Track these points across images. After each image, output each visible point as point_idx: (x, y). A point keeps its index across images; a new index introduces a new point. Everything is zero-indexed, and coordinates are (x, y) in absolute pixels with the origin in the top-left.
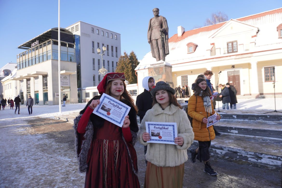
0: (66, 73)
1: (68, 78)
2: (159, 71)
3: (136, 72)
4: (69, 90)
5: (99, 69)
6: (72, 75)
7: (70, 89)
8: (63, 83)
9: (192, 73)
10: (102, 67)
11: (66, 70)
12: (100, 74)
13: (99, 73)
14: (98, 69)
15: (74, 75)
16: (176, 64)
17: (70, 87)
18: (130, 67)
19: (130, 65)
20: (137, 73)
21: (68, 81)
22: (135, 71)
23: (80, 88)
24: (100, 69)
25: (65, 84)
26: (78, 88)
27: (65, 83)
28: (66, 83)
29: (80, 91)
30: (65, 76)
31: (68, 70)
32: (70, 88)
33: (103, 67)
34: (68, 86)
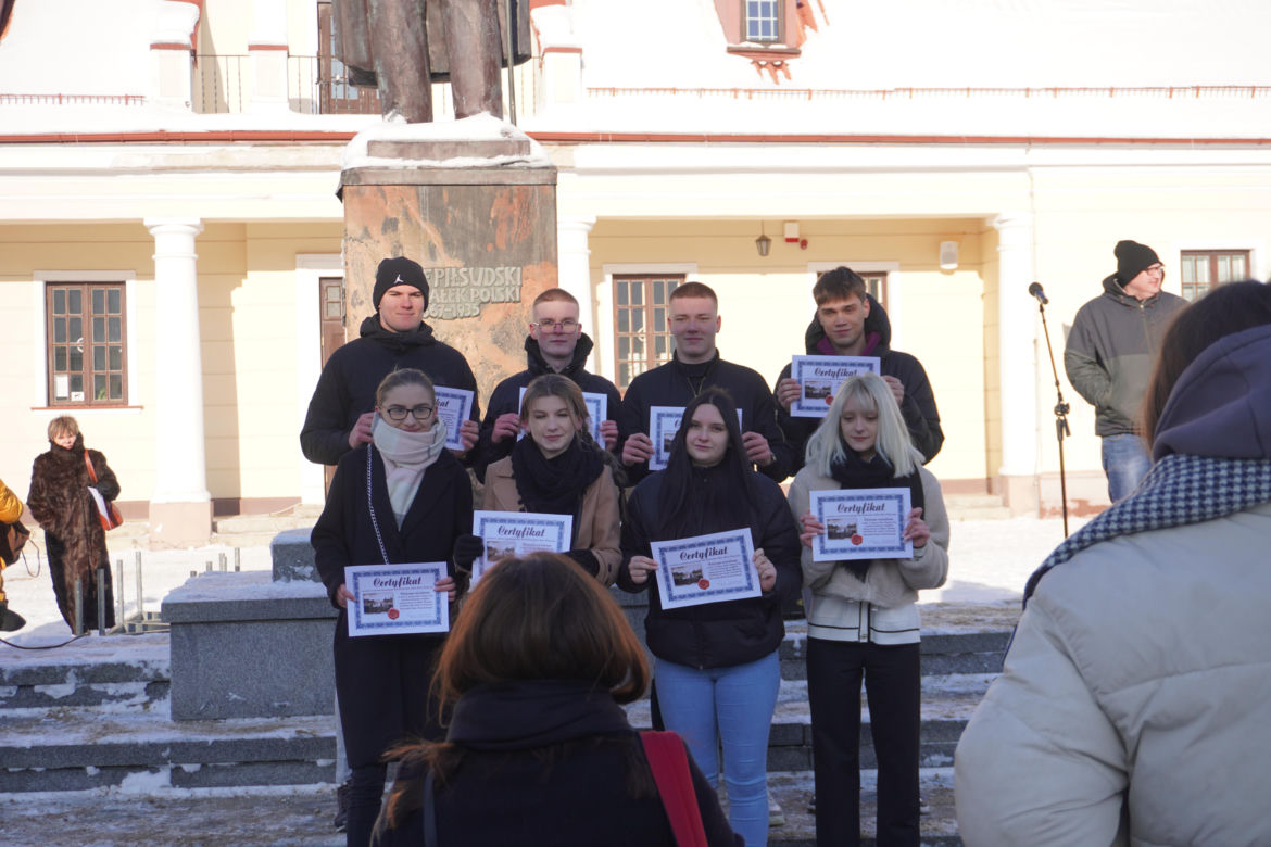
2: (484, 219)
9: (764, 253)
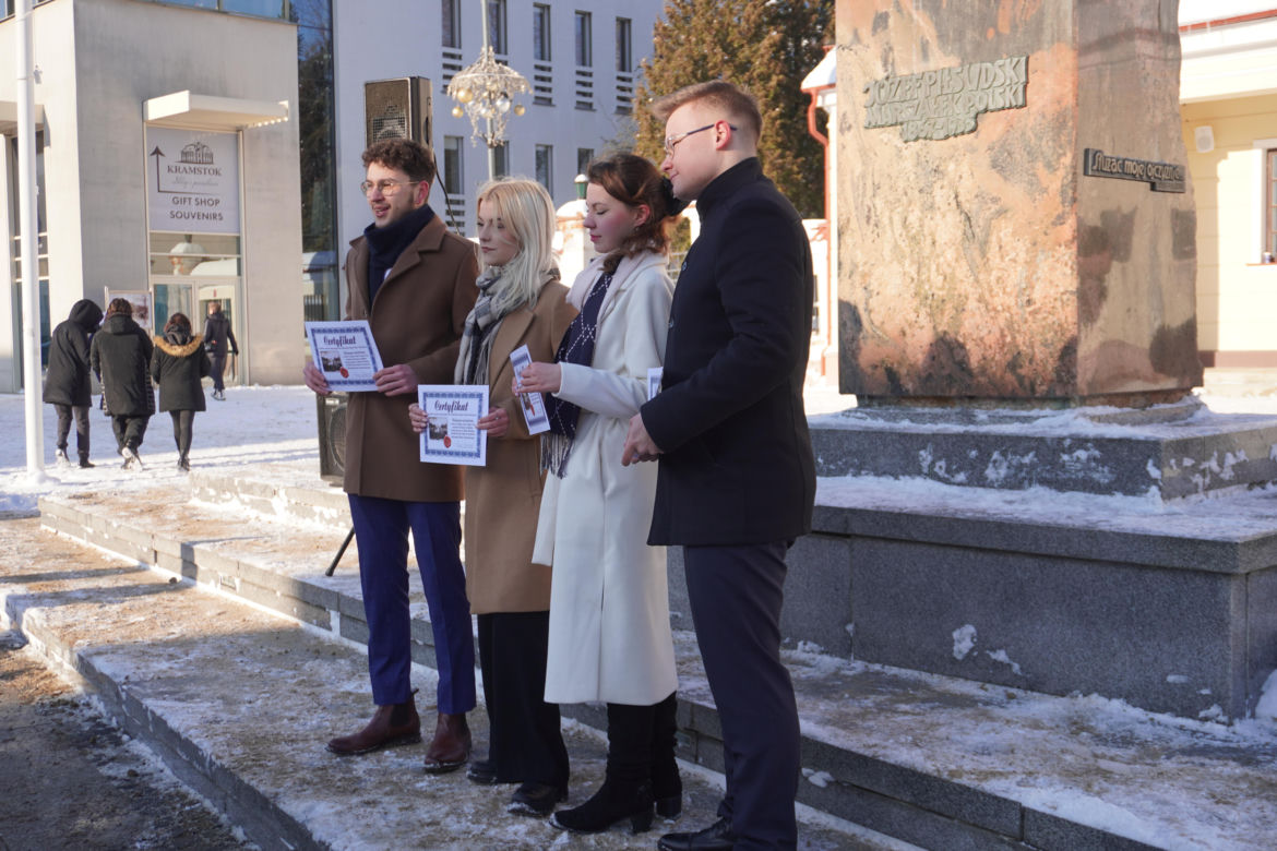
0: (192, 112)
1: (222, 159)
3: (819, 102)
4: (227, 267)
5: (453, 67)
6: (258, 134)
7: (239, 260)
8: (176, 202)
10: (484, 49)
11: (197, 90)
12: (466, 118)
13: (455, 111)
14: (446, 66)
15: (272, 133)
16: (1218, 24)
17: (238, 239)
18: (763, 69)
19: (766, 42)
20: (823, 118)
21: (221, 188)
22: (807, 98)
23: (331, 254)
24: (460, 68)
25: (194, 209)
26: (306, 249)
27: (199, 203)
28: (205, 202)
29: (327, 278)
30: (199, 147)
31: (223, 92)
32: (239, 251)
33: (486, 50)
34: (222, 229)
